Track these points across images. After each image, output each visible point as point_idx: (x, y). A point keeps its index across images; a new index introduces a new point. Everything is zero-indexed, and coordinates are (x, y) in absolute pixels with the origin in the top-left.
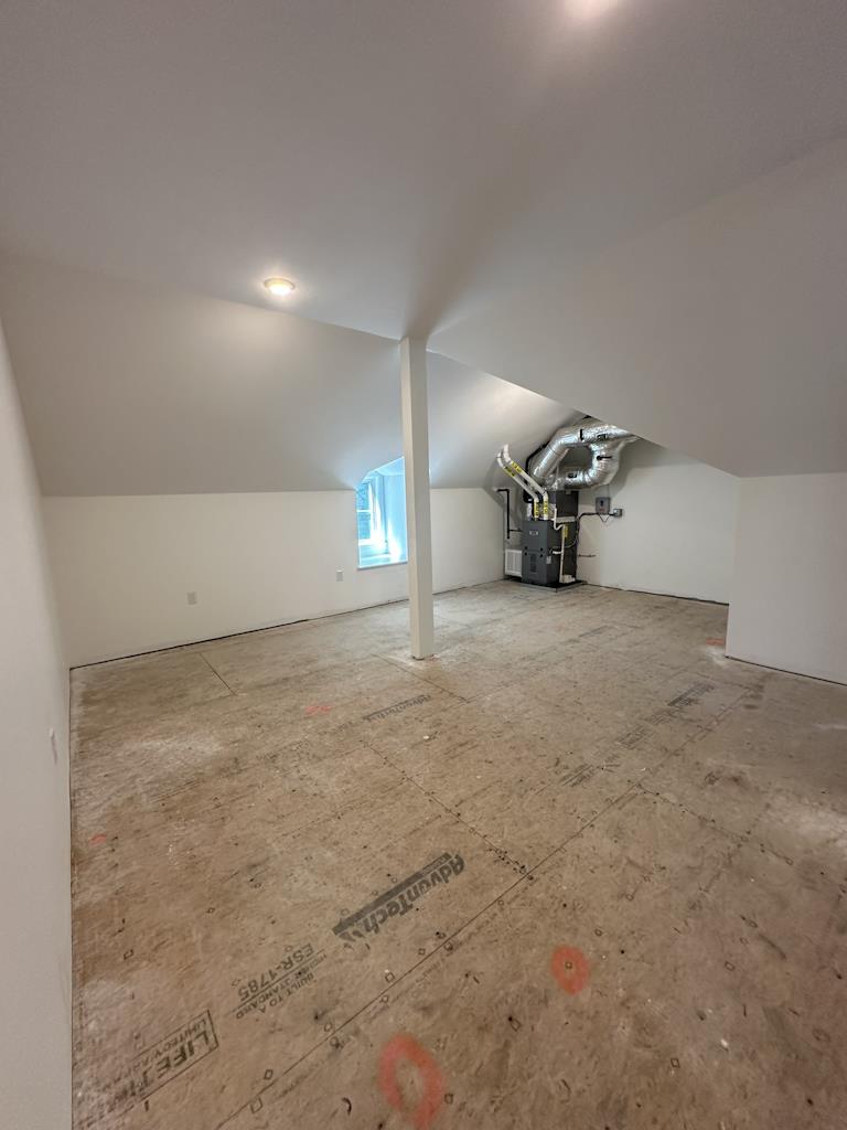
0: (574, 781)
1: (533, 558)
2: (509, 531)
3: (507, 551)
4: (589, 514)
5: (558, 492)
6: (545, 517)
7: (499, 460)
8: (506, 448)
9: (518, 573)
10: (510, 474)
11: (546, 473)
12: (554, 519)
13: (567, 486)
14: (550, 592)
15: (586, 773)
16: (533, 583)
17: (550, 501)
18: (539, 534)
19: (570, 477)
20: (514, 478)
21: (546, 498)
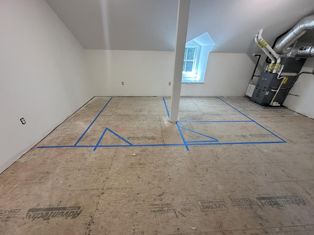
0: (156, 209)
1: (260, 90)
2: (253, 76)
3: (250, 85)
4: (307, 73)
5: (289, 58)
6: (274, 72)
7: (256, 39)
8: (261, 31)
9: (251, 96)
10: (260, 47)
11: (285, 46)
12: (279, 74)
13: (297, 55)
14: (261, 108)
15: (166, 209)
16: (255, 102)
17: (281, 63)
18: (267, 80)
19: (301, 49)
20: (262, 49)
21: (279, 61)
